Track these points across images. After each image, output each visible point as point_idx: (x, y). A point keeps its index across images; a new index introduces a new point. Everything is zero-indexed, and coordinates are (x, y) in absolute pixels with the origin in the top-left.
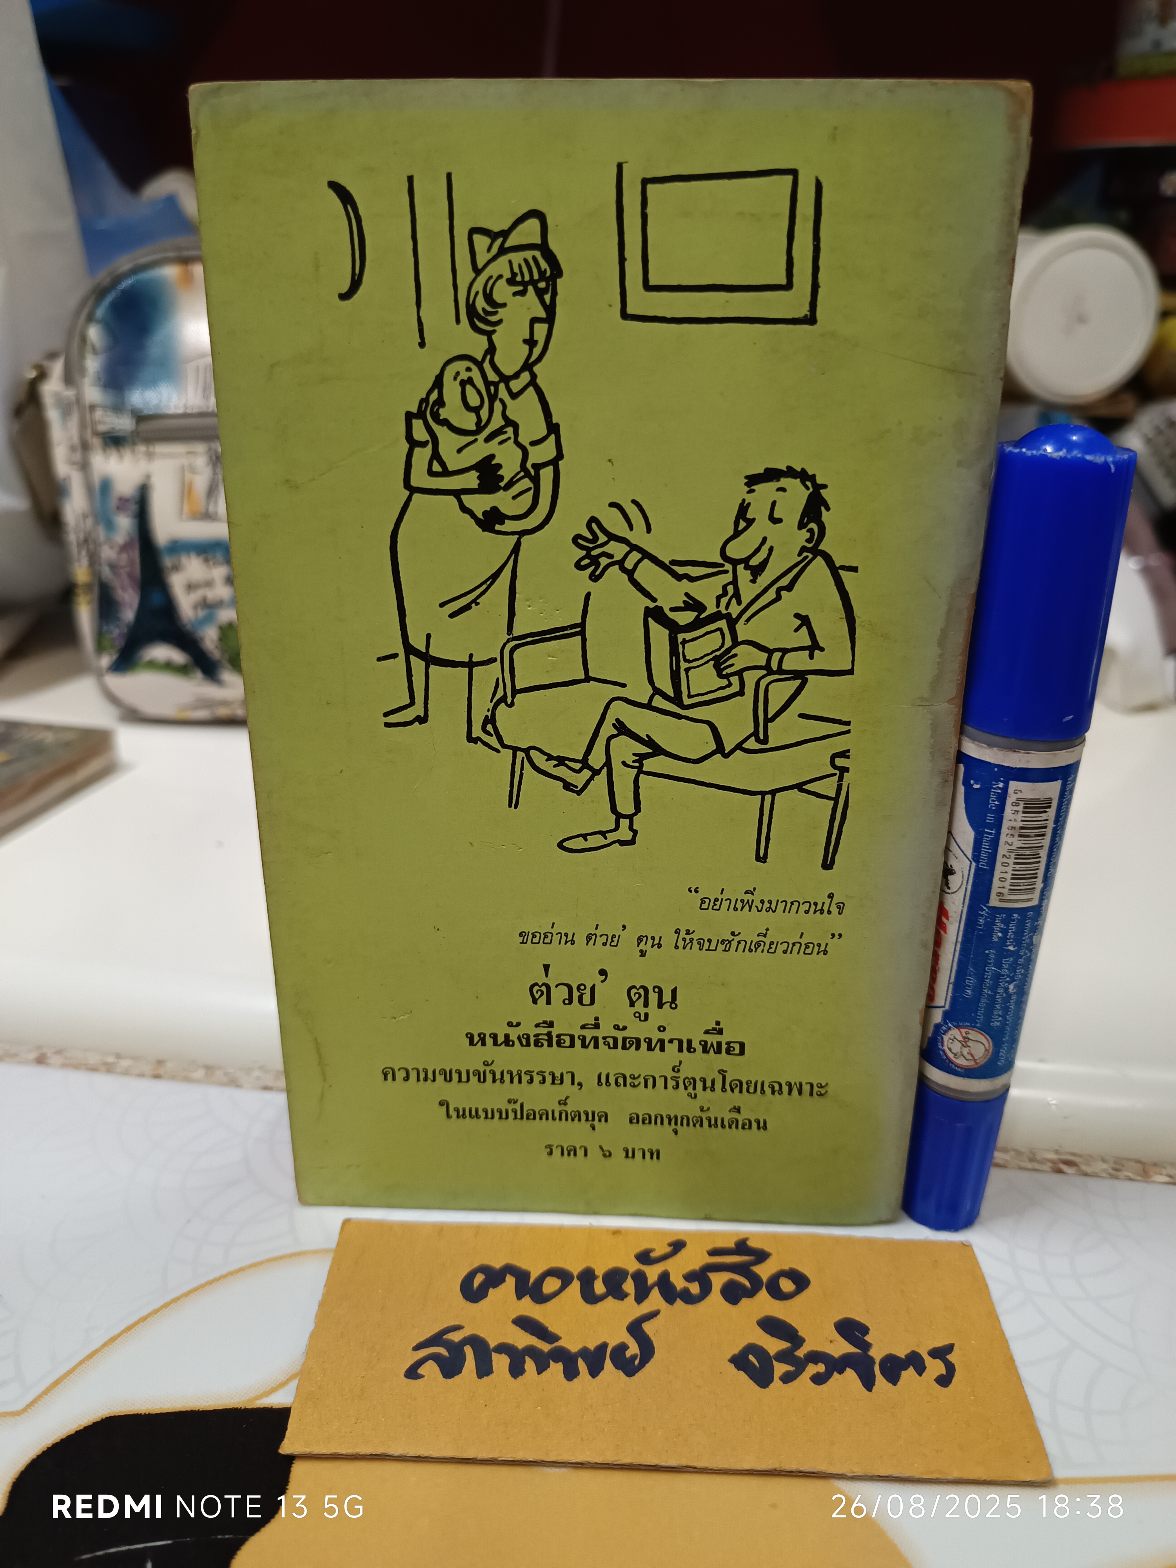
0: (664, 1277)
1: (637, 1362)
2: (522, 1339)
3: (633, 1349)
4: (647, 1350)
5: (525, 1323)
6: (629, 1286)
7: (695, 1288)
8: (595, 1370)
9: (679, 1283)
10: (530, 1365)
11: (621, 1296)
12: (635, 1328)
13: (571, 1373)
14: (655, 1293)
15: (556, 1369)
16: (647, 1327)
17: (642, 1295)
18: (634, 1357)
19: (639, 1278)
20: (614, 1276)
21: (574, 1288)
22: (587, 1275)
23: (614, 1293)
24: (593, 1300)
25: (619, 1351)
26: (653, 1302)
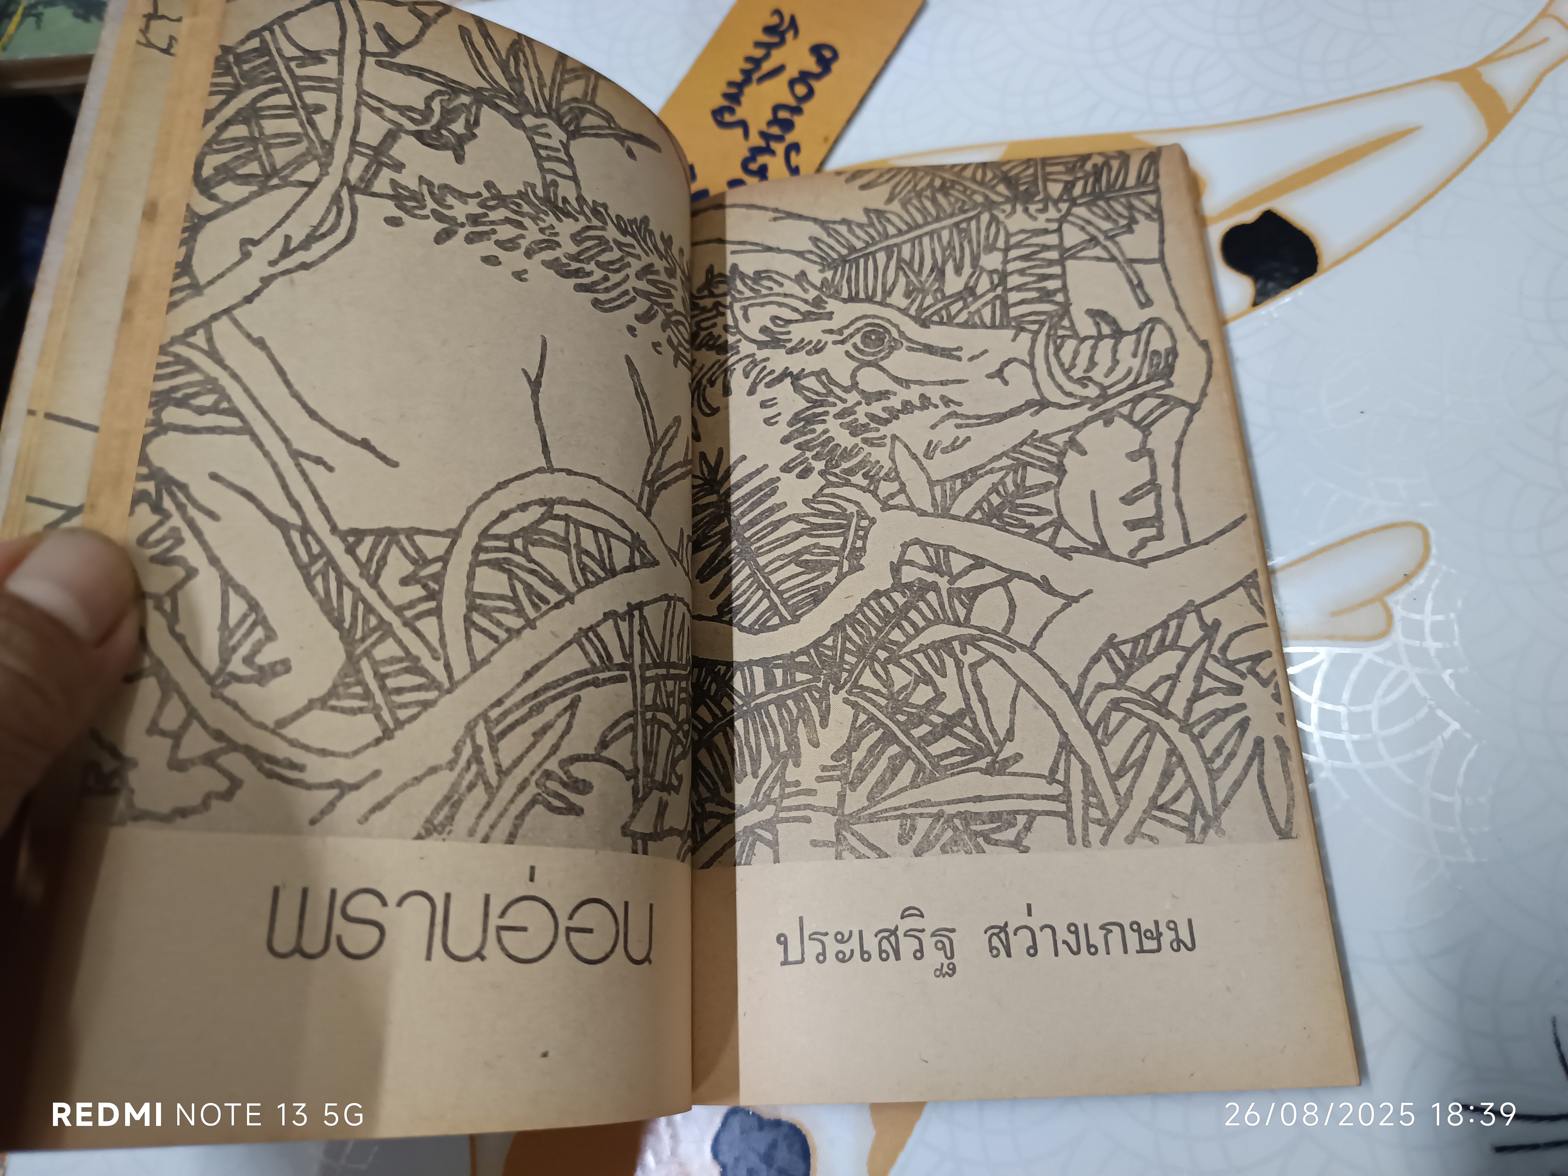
0: (772, 153)
1: (719, 118)
2: (767, 66)
3: (728, 118)
4: (722, 124)
5: (779, 70)
6: (775, 130)
7: (753, 166)
8: (726, 96)
9: (762, 159)
10: (749, 66)
11: (770, 124)
12: (743, 124)
13: (731, 84)
14: (761, 143)
15: (738, 77)
16: (739, 132)
17: (763, 135)
18: (723, 117)
19: (778, 139)
20: (788, 126)
21: (791, 101)
22: (797, 110)
23: (775, 120)
24: (776, 109)
25: (731, 110)
26: (756, 141)
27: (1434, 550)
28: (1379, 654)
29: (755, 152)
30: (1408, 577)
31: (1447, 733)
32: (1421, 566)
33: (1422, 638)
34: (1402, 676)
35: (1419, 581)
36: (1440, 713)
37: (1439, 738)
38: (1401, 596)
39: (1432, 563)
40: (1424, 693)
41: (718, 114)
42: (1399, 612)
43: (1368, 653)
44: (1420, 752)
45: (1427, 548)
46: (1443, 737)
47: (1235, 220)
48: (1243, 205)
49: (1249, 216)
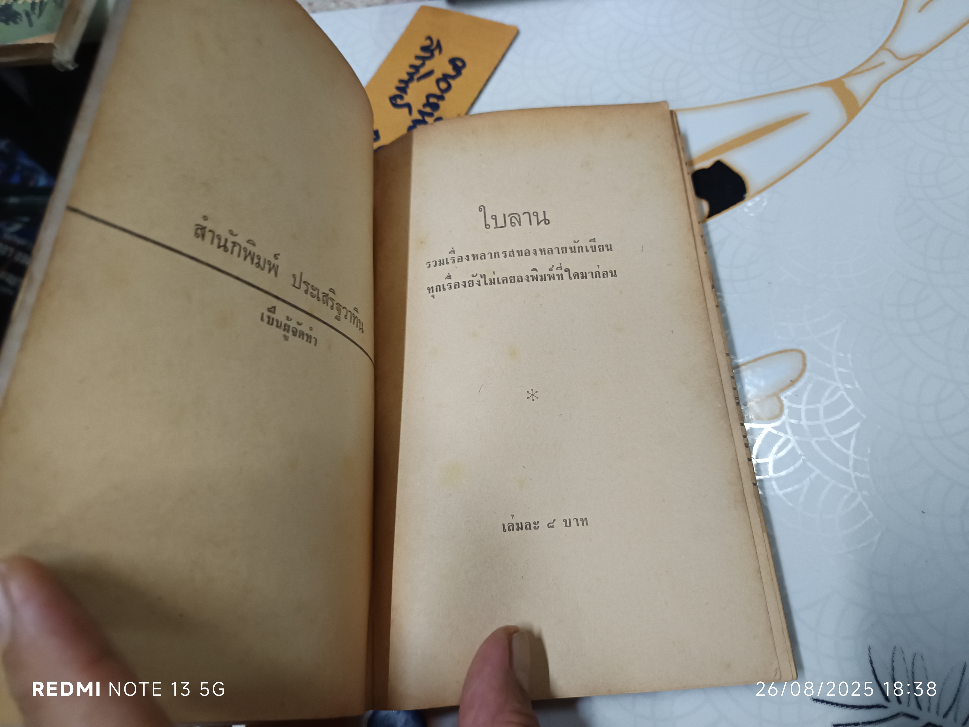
0: (426, 123)
1: (394, 102)
2: (423, 71)
3: (399, 102)
5: (430, 73)
6: (428, 110)
8: (398, 88)
10: (412, 70)
11: (425, 105)
12: (408, 106)
13: (401, 81)
14: (419, 117)
15: (406, 77)
16: (406, 110)
17: (421, 112)
18: (396, 101)
19: (431, 115)
20: (436, 107)
21: (437, 92)
22: (441, 98)
23: (428, 104)
24: (428, 96)
25: (401, 98)
26: (416, 116)
27: (809, 367)
28: (774, 428)
29: (416, 123)
30: (793, 383)
31: (813, 476)
32: (800, 375)
33: (800, 419)
34: (787, 441)
35: (799, 385)
36: (809, 464)
37: (808, 479)
38: (789, 393)
39: (807, 374)
40: (800, 452)
41: (393, 99)
42: (786, 402)
43: (768, 428)
44: (796, 487)
45: (804, 365)
46: (810, 479)
47: (698, 166)
48: (704, 157)
49: (707, 164)
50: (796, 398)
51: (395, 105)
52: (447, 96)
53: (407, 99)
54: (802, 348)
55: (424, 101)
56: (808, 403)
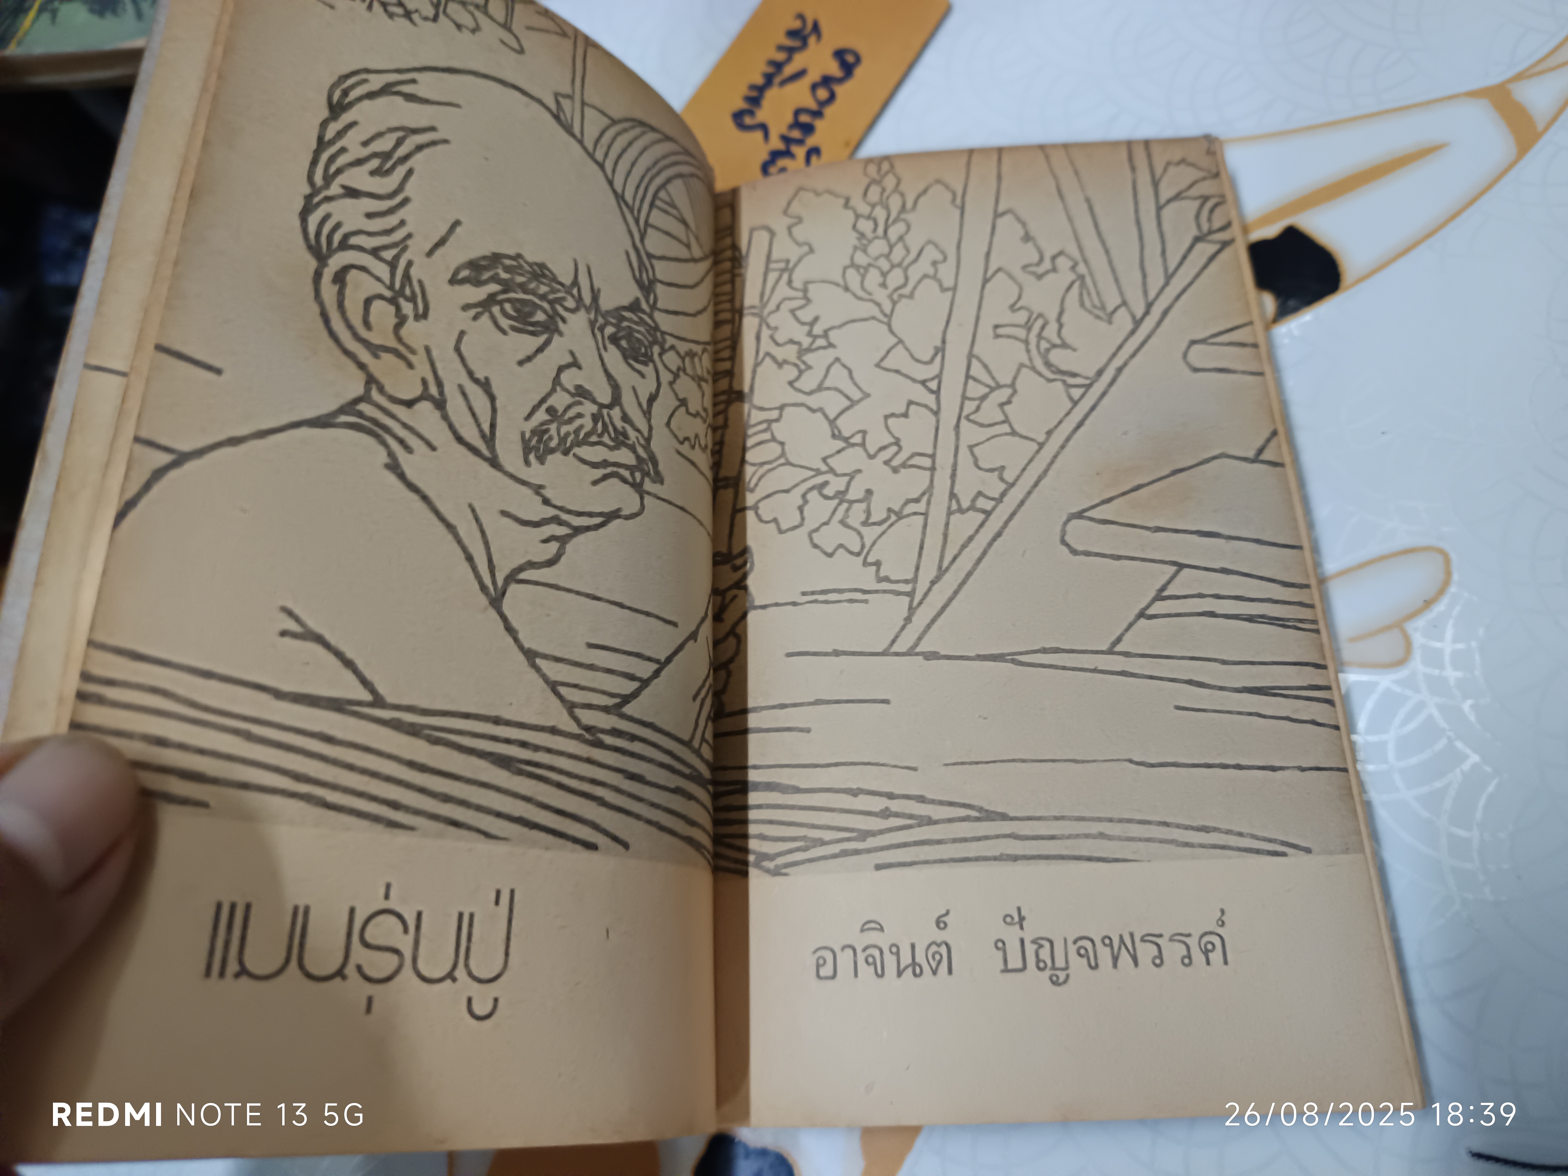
0: (792, 156)
3: (748, 120)
6: (796, 134)
7: (773, 170)
9: (782, 162)
11: (791, 126)
12: (764, 128)
16: (759, 134)
20: (808, 129)
21: (812, 105)
22: (818, 114)
23: (796, 124)
24: (797, 112)
25: (751, 113)
26: (776, 144)
27: (1456, 577)
28: (1397, 682)
29: (775, 155)
30: (1428, 604)
31: (1466, 766)
32: (1441, 591)
33: (1442, 667)
34: (1421, 706)
35: (1440, 607)
36: (1459, 744)
37: (1458, 771)
38: (1420, 622)
39: (1453, 589)
40: (1443, 724)
41: (738, 117)
42: (1418, 639)
43: (1386, 681)
44: (1438, 785)
45: (1448, 574)
46: (1462, 771)
47: (1258, 235)
48: (1266, 219)
49: (1271, 231)
50: (1436, 630)
51: (742, 126)
52: (828, 111)
53: (762, 115)
54: (1441, 545)
55: (789, 118)
56: (1455, 640)
